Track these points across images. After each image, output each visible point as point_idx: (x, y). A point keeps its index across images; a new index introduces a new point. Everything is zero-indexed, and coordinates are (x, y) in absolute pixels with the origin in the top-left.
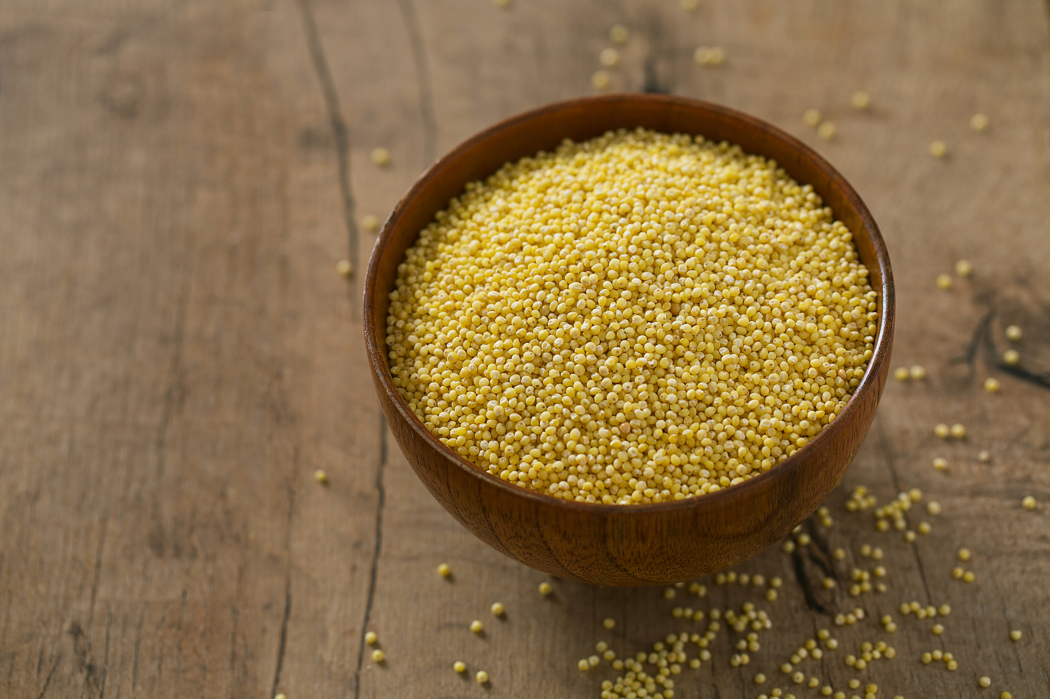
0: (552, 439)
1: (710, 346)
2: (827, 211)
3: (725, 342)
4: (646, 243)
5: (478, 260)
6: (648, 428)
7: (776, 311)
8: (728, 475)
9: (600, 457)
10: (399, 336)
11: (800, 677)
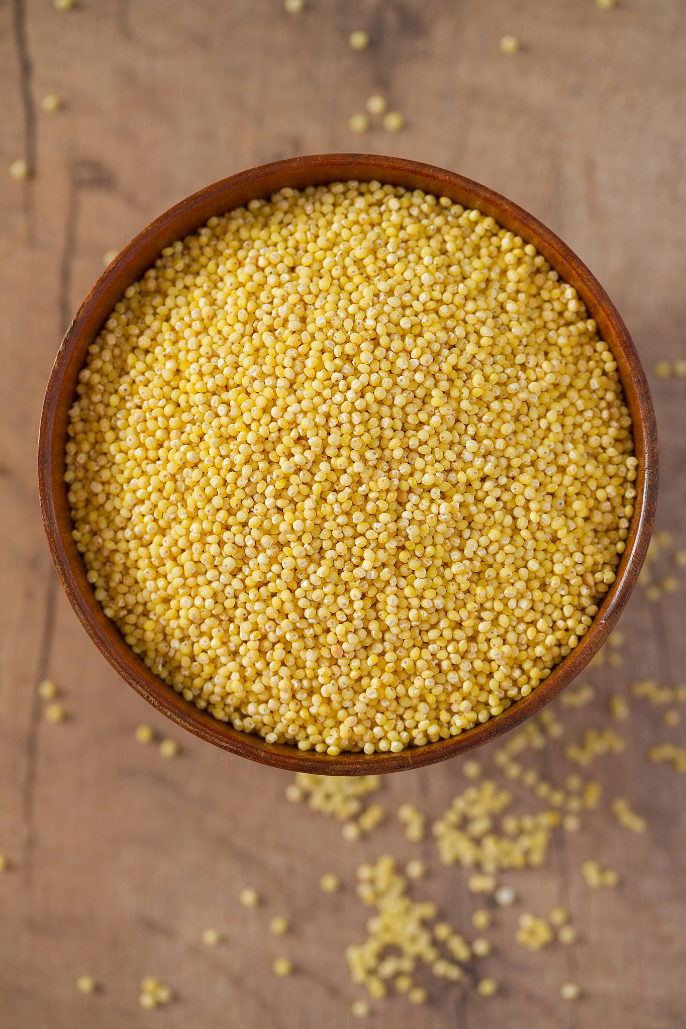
0: (253, 654)
1: (440, 550)
2: (590, 325)
3: (457, 541)
4: (374, 408)
5: (174, 394)
6: (362, 650)
7: (520, 501)
8: (449, 710)
9: (305, 683)
10: (80, 471)
11: (514, 771)
